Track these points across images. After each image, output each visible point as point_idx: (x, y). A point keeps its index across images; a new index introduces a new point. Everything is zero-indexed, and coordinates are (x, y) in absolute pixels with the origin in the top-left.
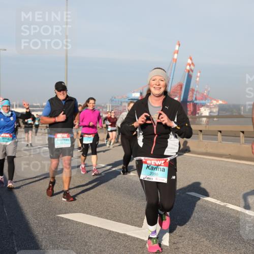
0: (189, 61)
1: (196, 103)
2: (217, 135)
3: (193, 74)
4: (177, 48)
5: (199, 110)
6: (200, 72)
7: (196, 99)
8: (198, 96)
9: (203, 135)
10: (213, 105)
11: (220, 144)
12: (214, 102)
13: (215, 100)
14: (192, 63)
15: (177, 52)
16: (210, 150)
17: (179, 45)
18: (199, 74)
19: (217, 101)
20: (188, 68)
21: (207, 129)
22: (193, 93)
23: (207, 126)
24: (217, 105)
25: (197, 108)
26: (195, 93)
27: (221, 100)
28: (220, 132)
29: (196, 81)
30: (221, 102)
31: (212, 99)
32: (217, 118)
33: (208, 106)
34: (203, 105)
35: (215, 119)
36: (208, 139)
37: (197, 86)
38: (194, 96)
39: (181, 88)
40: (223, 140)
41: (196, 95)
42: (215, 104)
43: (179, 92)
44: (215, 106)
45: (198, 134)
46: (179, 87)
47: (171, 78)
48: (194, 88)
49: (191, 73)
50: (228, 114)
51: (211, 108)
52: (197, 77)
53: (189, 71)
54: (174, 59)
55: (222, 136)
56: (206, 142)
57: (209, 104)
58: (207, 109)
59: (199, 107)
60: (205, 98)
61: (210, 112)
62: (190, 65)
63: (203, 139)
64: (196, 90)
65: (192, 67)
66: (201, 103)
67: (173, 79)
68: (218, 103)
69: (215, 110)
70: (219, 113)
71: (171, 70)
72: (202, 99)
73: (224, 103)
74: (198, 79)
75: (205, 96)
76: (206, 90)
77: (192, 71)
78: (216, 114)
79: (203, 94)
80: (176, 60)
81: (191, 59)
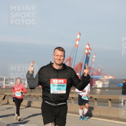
0: (87, 47)
1: (93, 78)
2: (108, 102)
3: (90, 56)
4: (78, 36)
5: (95, 83)
6: (95, 55)
7: (92, 75)
8: (94, 72)
9: (97, 102)
10: (105, 79)
11: (110, 109)
12: (106, 77)
13: (106, 75)
14: (90, 48)
15: (79, 40)
16: (103, 114)
17: (80, 34)
18: (94, 56)
19: (108, 77)
20: (86, 51)
21: (100, 98)
22: (90, 70)
23: (101, 96)
24: (107, 79)
25: (93, 82)
26: (92, 70)
27: (111, 76)
28: (110, 100)
29: (93, 61)
30: (111, 77)
31: (104, 75)
32: (108, 89)
33: (101, 80)
34: (97, 79)
35: (107, 90)
36: (101, 105)
37: (93, 65)
38: (91, 73)
39: (82, 66)
40: (112, 106)
41: (92, 72)
42: (106, 79)
43: (79, 69)
44: (107, 80)
45: (94, 101)
46: (80, 65)
47: (74, 58)
48: (91, 66)
49: (88, 55)
50: (116, 86)
51: (103, 82)
52: (93, 58)
53: (87, 54)
54: (76, 45)
55: (112, 103)
56: (100, 107)
57: (102, 79)
58: (101, 82)
59: (95, 81)
60: (99, 74)
61: (103, 85)
62: (88, 50)
63: (97, 105)
64: (92, 68)
65: (90, 51)
66: (96, 78)
67: (75, 59)
68: (109, 78)
69: (107, 83)
70: (109, 85)
71: (74, 53)
72: (97, 75)
73: (113, 78)
74: (94, 60)
75: (99, 72)
76: (100, 68)
77: (90, 54)
78: (107, 86)
79: (97, 71)
80: (78, 45)
81: (89, 45)
